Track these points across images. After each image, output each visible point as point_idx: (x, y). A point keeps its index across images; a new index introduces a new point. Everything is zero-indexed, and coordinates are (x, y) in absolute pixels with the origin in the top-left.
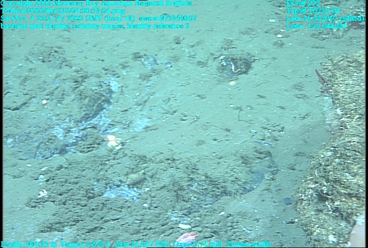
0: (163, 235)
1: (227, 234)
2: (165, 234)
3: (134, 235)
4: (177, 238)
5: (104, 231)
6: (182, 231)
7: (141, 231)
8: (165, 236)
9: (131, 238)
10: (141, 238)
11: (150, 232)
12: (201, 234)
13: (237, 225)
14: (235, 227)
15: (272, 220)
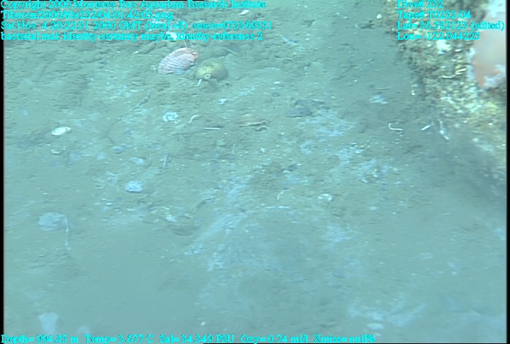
0: (137, 52)
1: (254, 48)
2: (141, 50)
3: (85, 52)
4: (164, 57)
5: (29, 46)
6: (171, 45)
7: (97, 45)
8: (141, 53)
9: (79, 58)
10: (97, 57)
11: (113, 47)
12: (207, 50)
13: (271, 33)
14: (268, 36)
15: (334, 23)
